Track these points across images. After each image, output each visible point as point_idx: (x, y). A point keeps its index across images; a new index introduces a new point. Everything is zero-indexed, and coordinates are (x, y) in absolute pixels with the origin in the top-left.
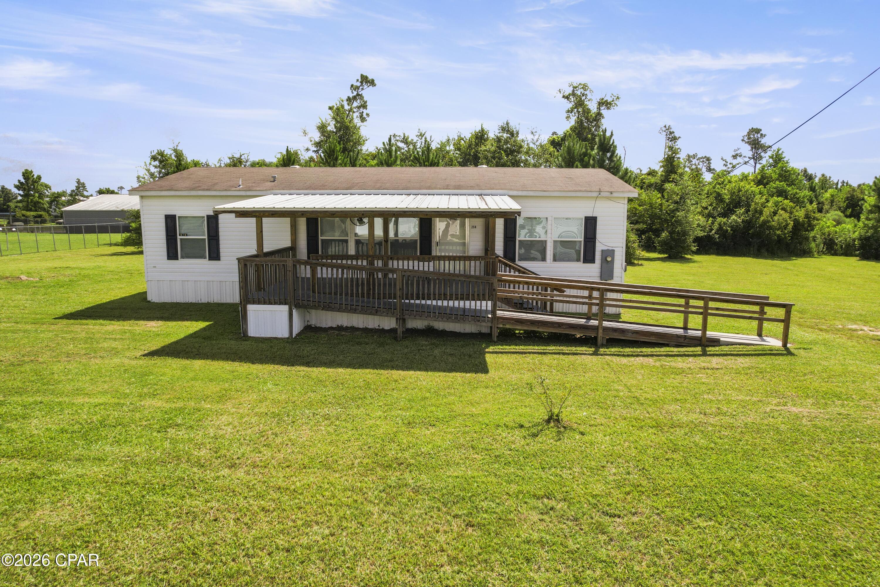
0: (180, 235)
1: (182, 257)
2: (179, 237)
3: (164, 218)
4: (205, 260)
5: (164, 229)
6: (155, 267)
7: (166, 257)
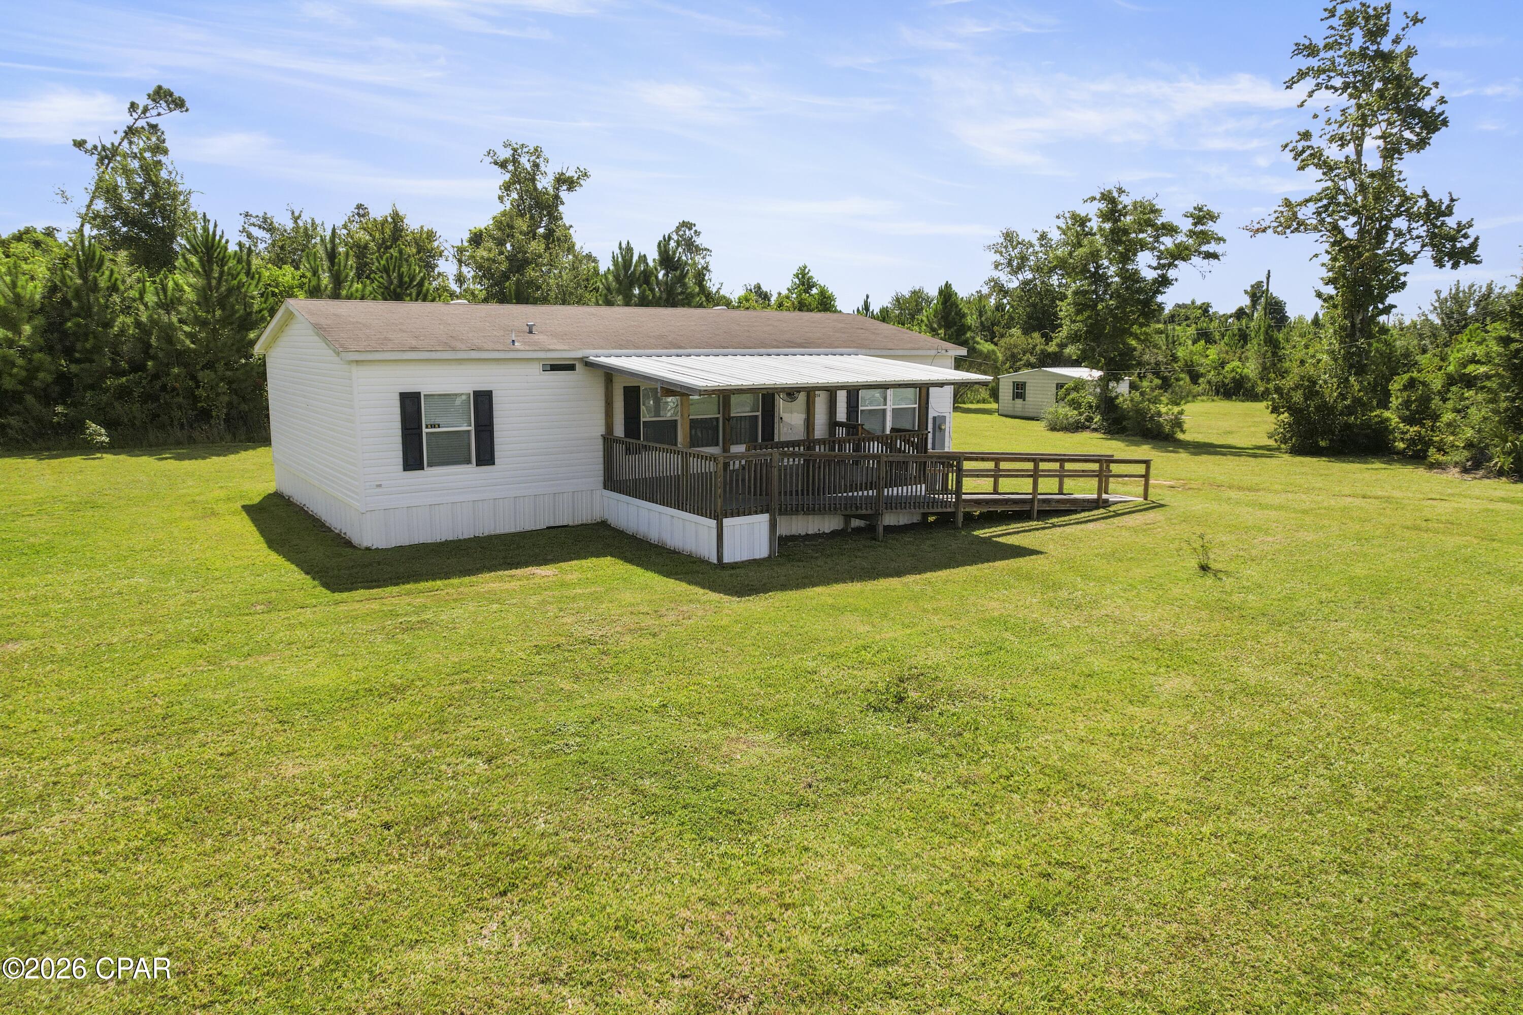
0: (427, 427)
1: (430, 465)
2: (425, 430)
3: (398, 398)
4: (470, 466)
5: (398, 417)
6: (379, 486)
7: (401, 467)
